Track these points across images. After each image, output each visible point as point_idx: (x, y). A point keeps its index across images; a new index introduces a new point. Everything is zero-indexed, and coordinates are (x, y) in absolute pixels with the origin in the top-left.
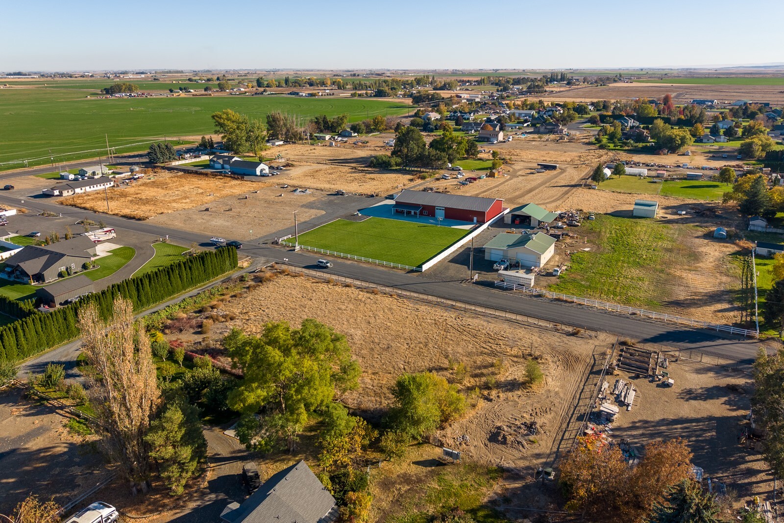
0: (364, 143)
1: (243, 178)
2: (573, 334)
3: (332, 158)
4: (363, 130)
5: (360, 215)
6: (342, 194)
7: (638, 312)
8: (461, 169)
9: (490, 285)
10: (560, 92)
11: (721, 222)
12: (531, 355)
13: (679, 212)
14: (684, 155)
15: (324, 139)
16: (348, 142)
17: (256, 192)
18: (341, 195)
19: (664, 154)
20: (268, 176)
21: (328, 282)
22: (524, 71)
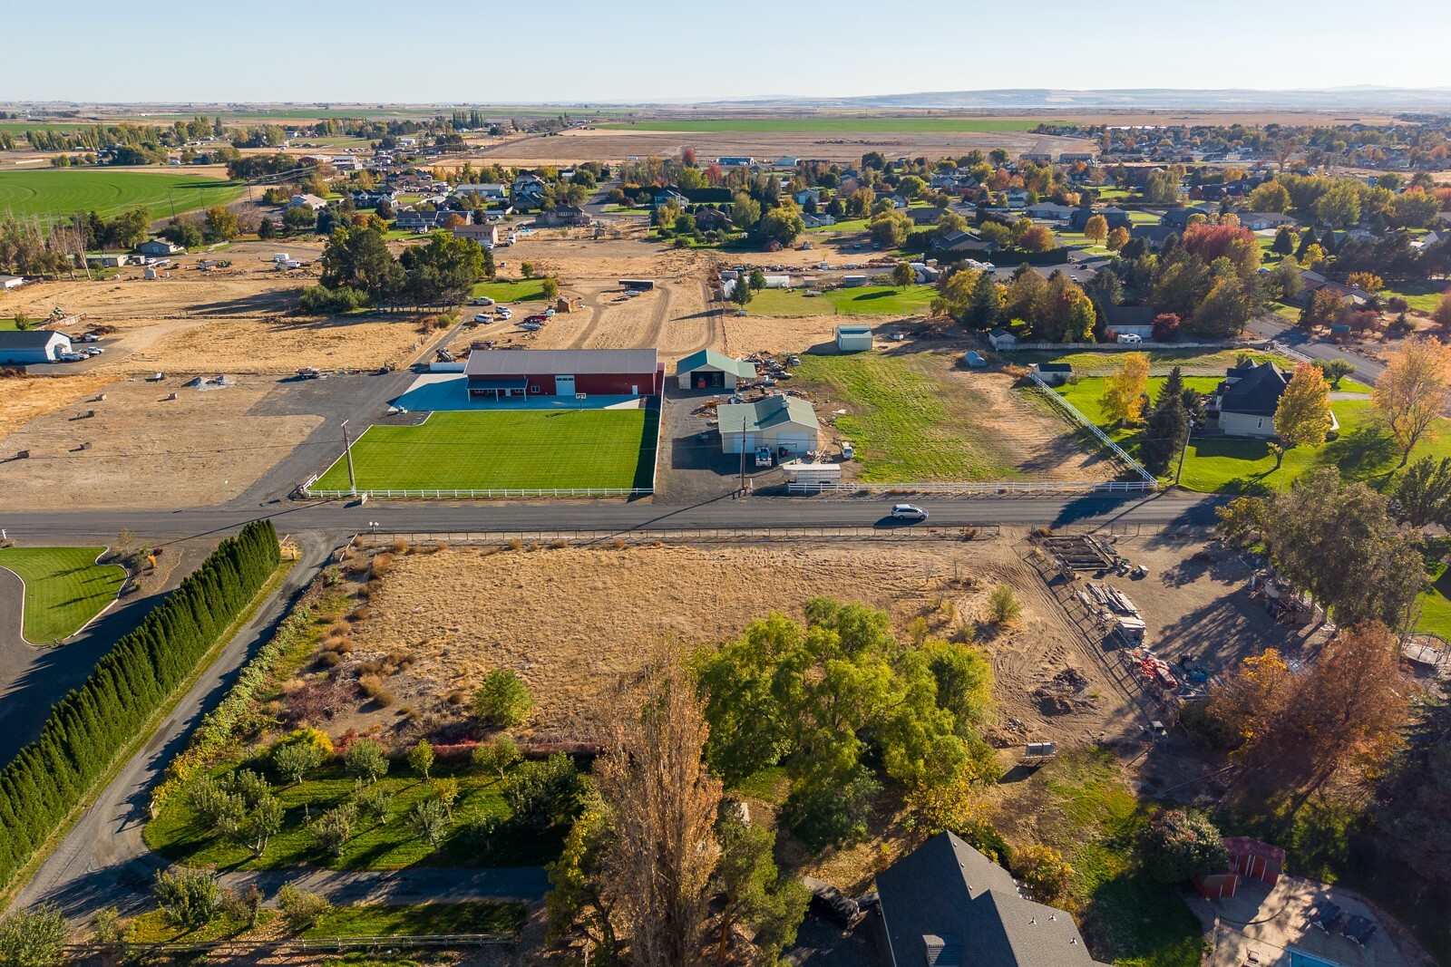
0: (222, 266)
1: (24, 371)
2: (968, 538)
3: (187, 305)
4: (198, 237)
5: (406, 411)
6: (314, 376)
7: (1007, 488)
8: (493, 301)
9: (780, 491)
10: (493, 147)
11: (958, 344)
12: (957, 581)
13: (895, 337)
14: (802, 248)
15: (114, 263)
16: (182, 267)
17: (99, 399)
18: (310, 377)
19: (777, 250)
20: (82, 359)
21: (510, 547)
22: (381, 107)
